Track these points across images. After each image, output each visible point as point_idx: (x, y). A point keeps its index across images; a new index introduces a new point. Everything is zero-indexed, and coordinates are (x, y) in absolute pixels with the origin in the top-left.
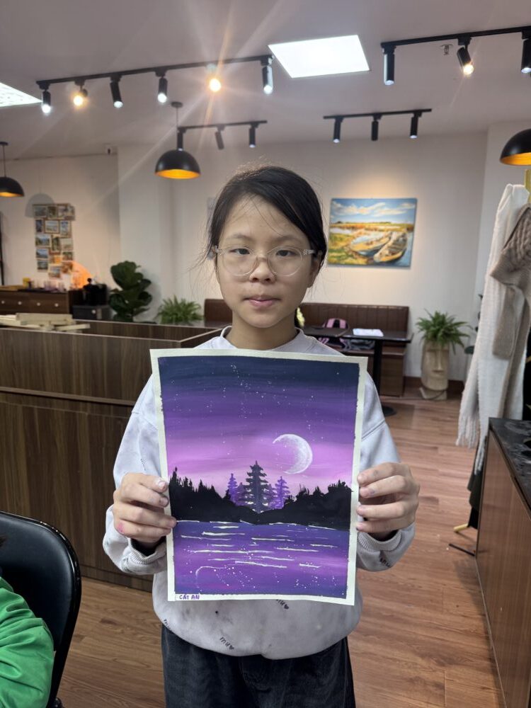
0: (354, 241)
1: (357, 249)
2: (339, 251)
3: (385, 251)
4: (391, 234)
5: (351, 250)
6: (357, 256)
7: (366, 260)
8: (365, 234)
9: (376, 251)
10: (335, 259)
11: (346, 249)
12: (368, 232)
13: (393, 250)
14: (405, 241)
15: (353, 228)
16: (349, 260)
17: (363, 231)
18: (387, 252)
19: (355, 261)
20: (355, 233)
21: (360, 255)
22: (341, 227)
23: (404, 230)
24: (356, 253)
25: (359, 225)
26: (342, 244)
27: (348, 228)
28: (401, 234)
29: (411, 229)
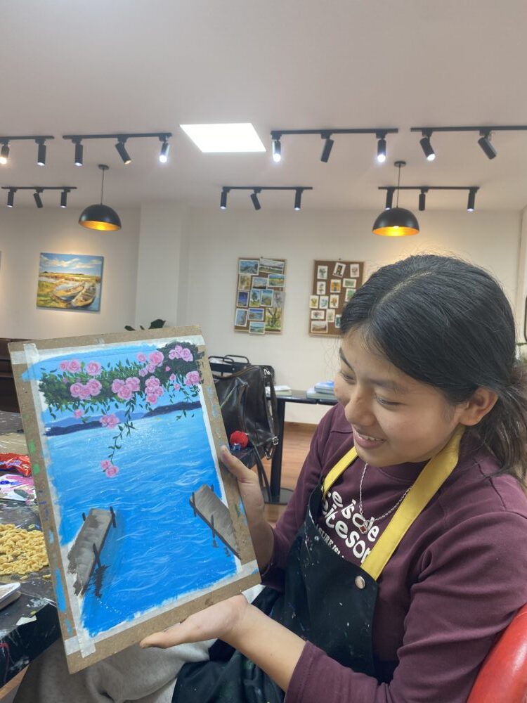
0: (57, 288)
1: (58, 295)
2: (45, 296)
3: (79, 297)
4: (84, 283)
5: (54, 295)
6: (58, 301)
7: (65, 304)
8: (65, 283)
9: (73, 297)
10: (42, 303)
11: (51, 295)
12: (68, 281)
13: (86, 297)
14: (94, 289)
15: (56, 277)
16: (53, 304)
17: (63, 280)
18: (81, 299)
19: (57, 305)
20: (58, 281)
21: (61, 299)
22: (47, 276)
23: (94, 281)
24: (58, 298)
25: (61, 275)
26: (48, 290)
27: (52, 277)
28: (91, 284)
29: (99, 281)
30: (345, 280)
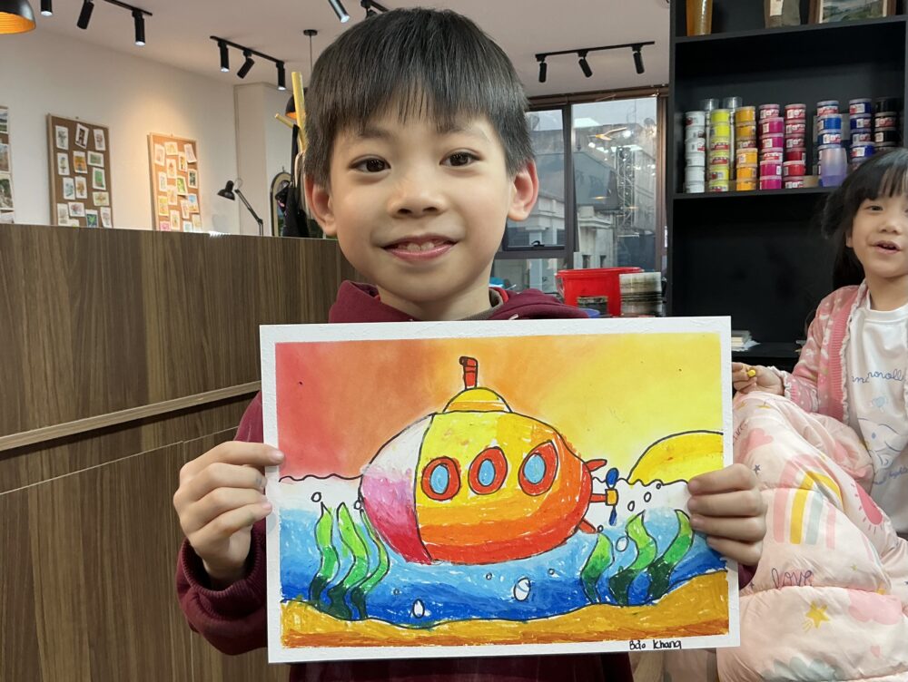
30: (90, 153)
